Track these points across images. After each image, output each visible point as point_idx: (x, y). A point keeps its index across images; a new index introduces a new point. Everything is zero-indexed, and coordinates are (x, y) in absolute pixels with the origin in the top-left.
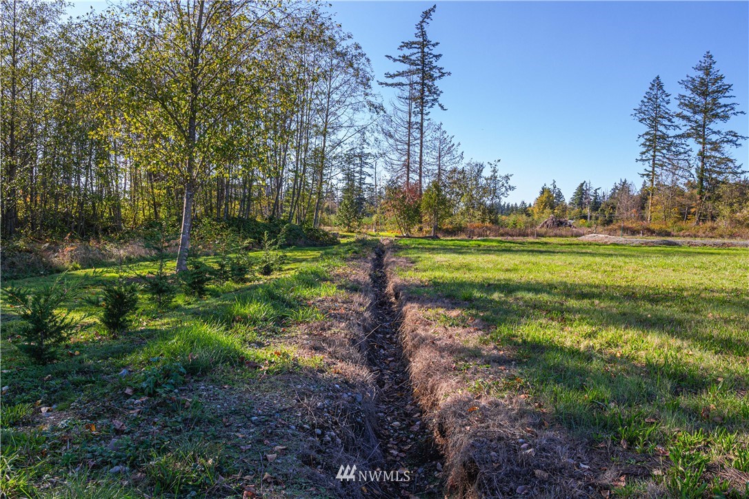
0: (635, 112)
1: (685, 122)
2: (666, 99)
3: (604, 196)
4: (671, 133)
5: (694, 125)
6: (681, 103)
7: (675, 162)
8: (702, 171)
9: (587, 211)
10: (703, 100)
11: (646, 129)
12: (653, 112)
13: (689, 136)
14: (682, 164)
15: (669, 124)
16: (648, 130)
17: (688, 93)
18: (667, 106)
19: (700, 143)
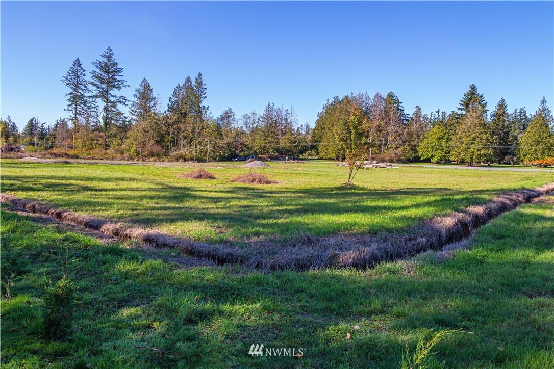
0: (64, 78)
1: (95, 88)
2: (83, 73)
3: (49, 129)
4: (87, 94)
5: (101, 90)
6: (94, 76)
7: (89, 112)
8: (106, 119)
9: (35, 139)
10: (106, 76)
11: (71, 90)
12: (75, 79)
13: (97, 97)
14: (94, 114)
15: (85, 89)
16: (72, 91)
17: (98, 70)
18: (84, 78)
19: (105, 101)
